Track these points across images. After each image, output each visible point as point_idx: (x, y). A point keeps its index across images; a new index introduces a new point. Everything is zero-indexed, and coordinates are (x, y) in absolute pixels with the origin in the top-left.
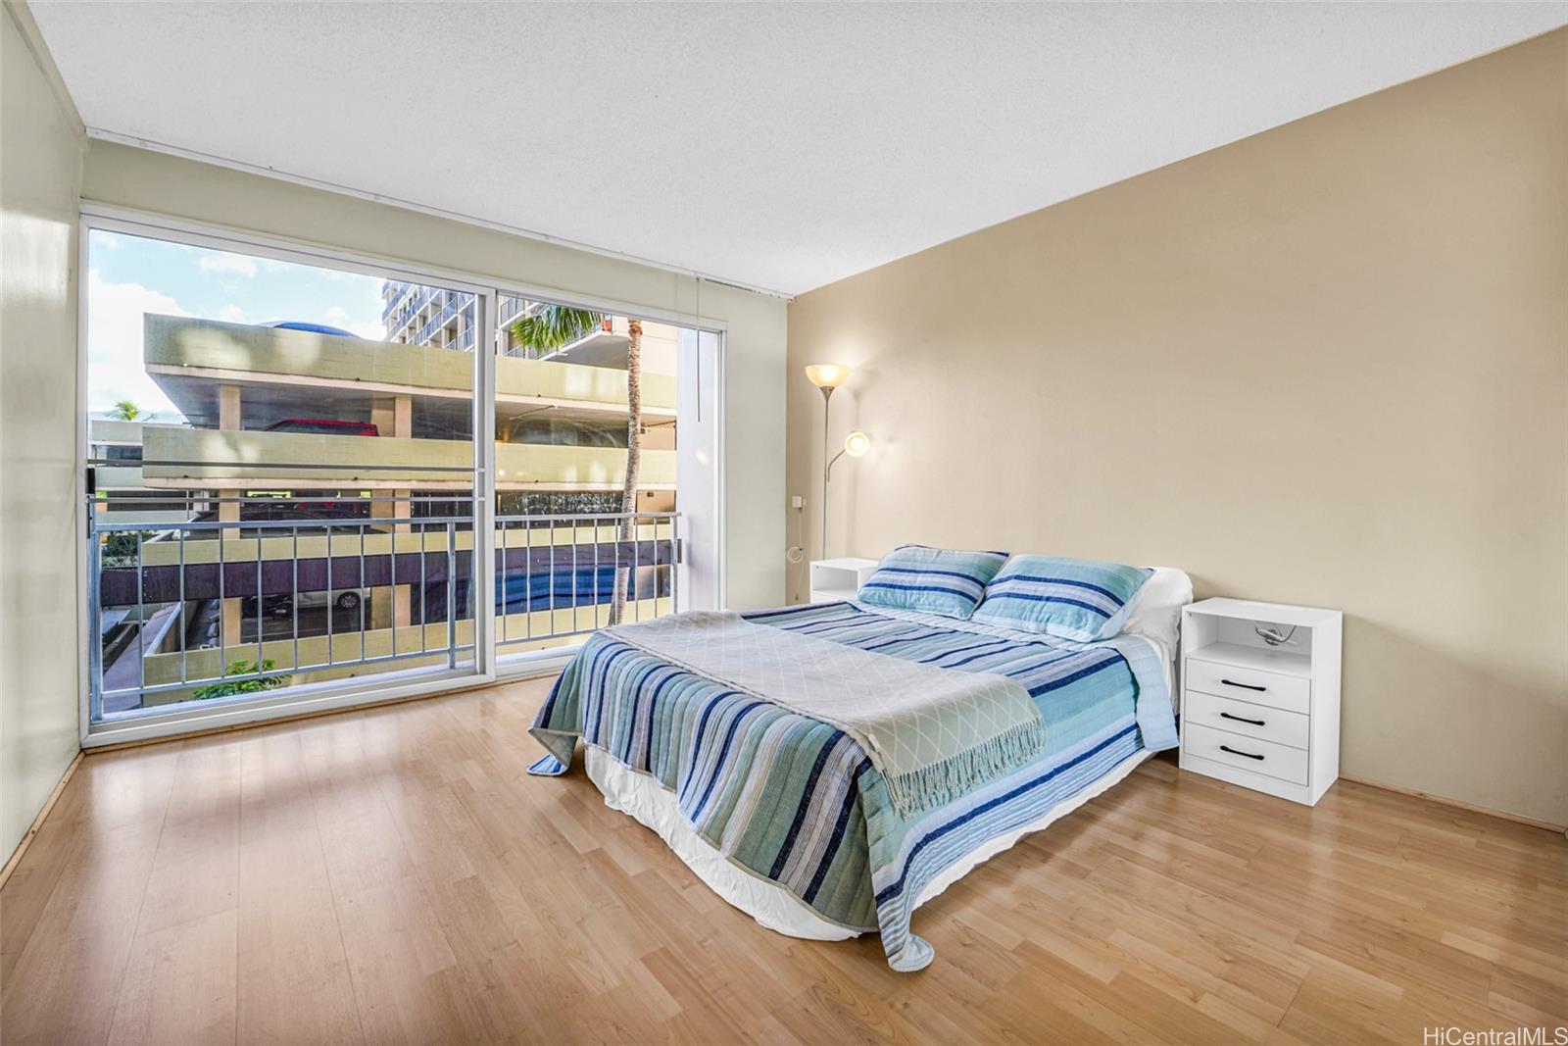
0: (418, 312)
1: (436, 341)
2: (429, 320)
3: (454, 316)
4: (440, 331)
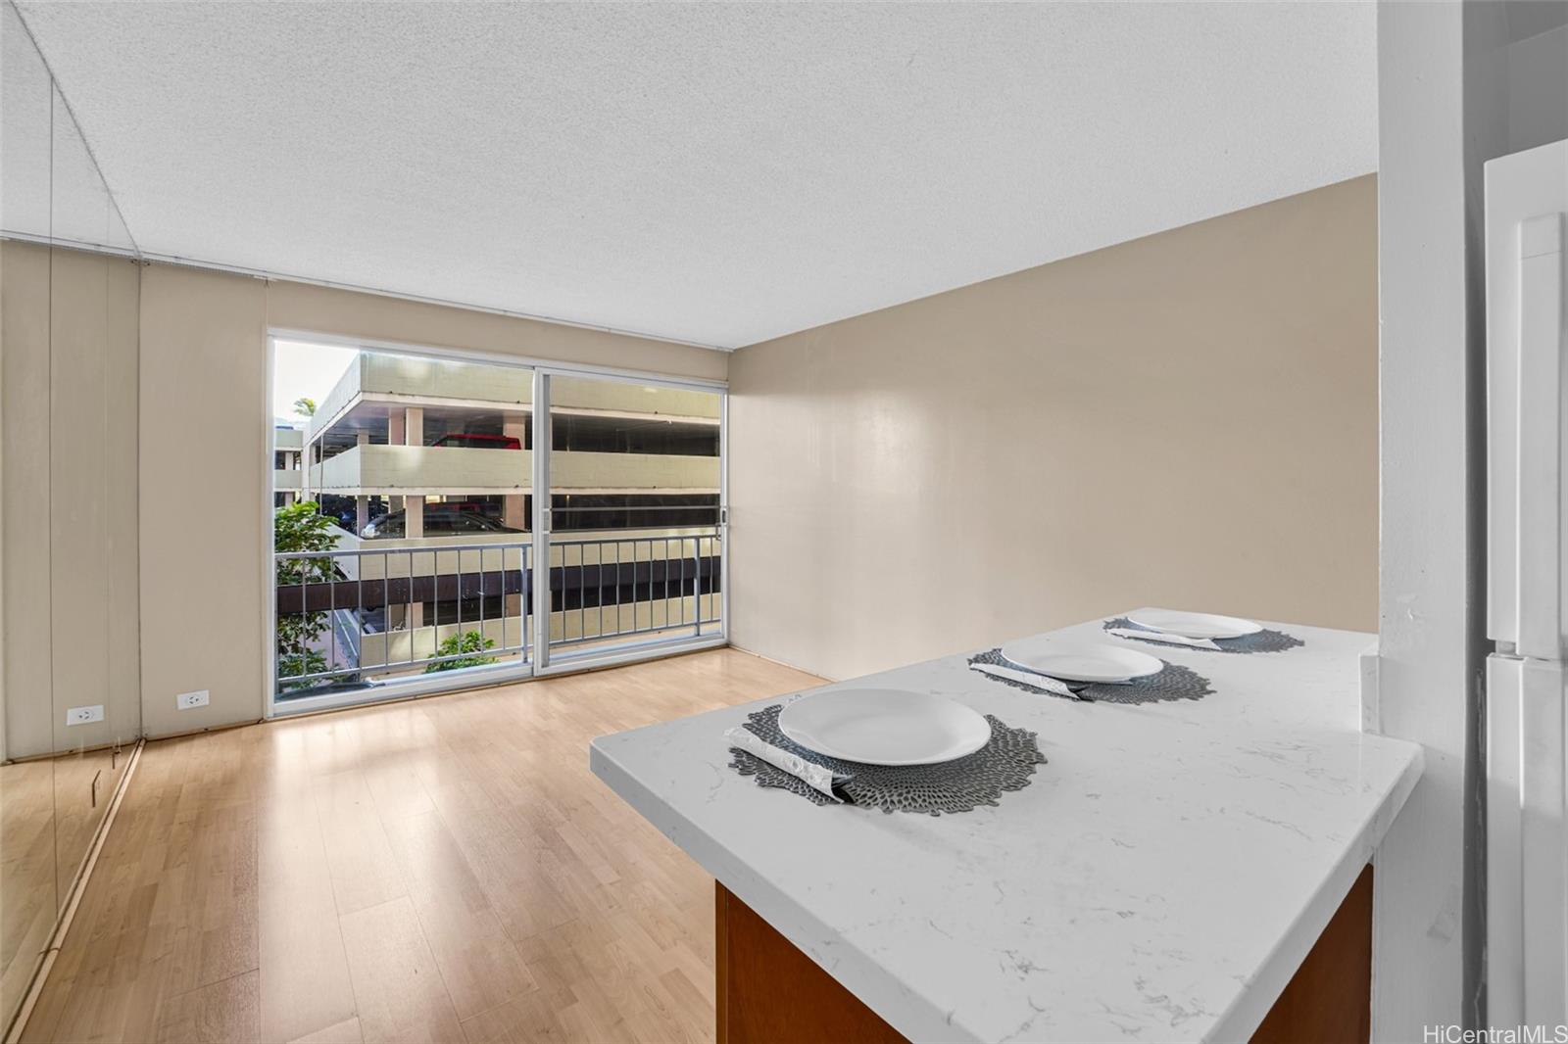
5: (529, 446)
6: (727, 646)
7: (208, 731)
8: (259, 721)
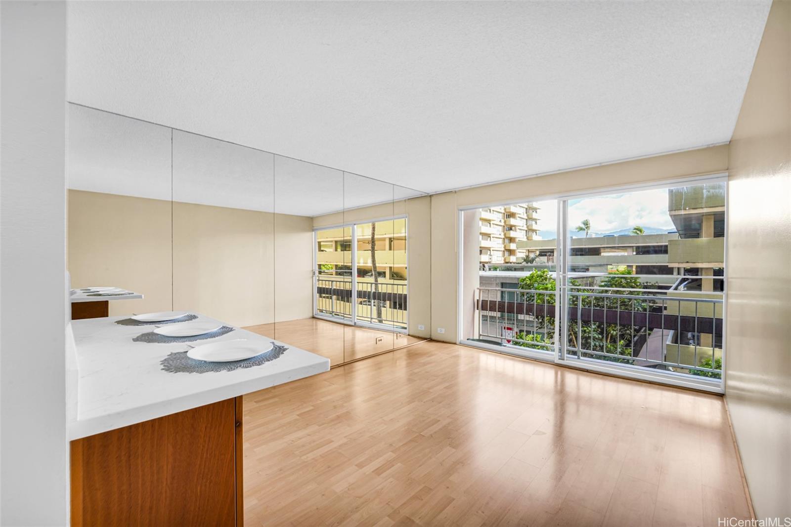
6: (721, 395)
7: (443, 342)
8: (455, 344)
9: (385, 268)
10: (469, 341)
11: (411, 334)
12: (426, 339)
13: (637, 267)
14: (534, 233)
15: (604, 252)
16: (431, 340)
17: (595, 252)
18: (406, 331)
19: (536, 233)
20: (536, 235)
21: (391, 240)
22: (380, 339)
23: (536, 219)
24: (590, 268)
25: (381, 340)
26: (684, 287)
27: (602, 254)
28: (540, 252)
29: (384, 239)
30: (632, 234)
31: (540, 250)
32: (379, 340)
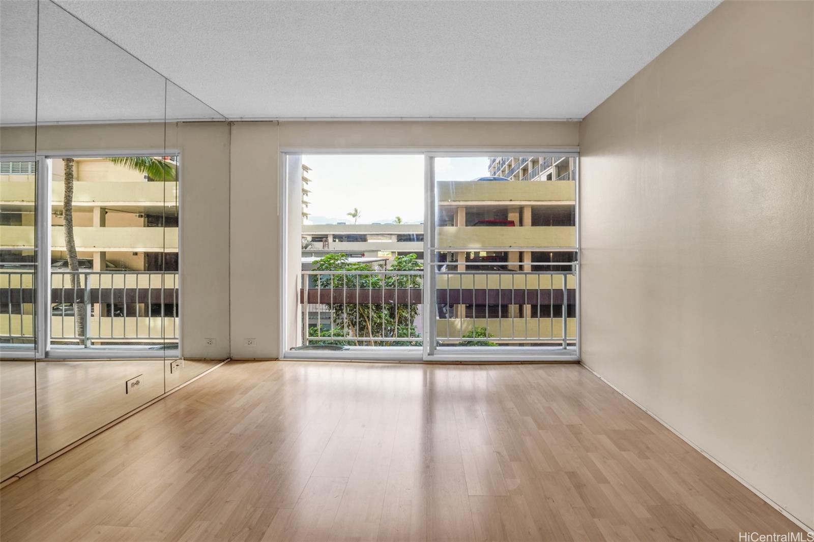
0: (506, 164)
1: (517, 177)
2: (513, 166)
3: (527, 163)
4: (519, 171)
5: (521, 224)
6: (578, 363)
7: (255, 360)
8: (276, 359)
9: (92, 254)
10: (293, 351)
11: (187, 355)
12: (223, 361)
13: (398, 252)
14: (305, 217)
15: (371, 239)
16: (230, 360)
17: (363, 238)
18: (177, 352)
19: (307, 217)
20: (307, 219)
21: (104, 211)
22: (134, 381)
23: (307, 203)
24: (365, 254)
25: (138, 383)
26: (446, 269)
27: (369, 241)
28: (312, 237)
29: (90, 210)
30: (395, 223)
31: (313, 235)
32: (133, 385)
